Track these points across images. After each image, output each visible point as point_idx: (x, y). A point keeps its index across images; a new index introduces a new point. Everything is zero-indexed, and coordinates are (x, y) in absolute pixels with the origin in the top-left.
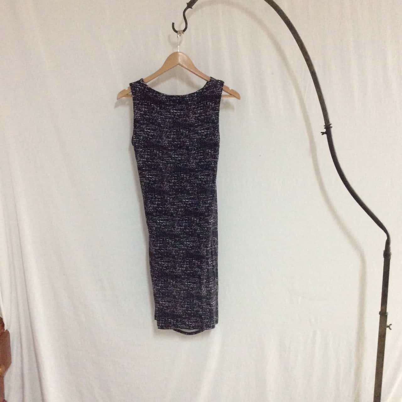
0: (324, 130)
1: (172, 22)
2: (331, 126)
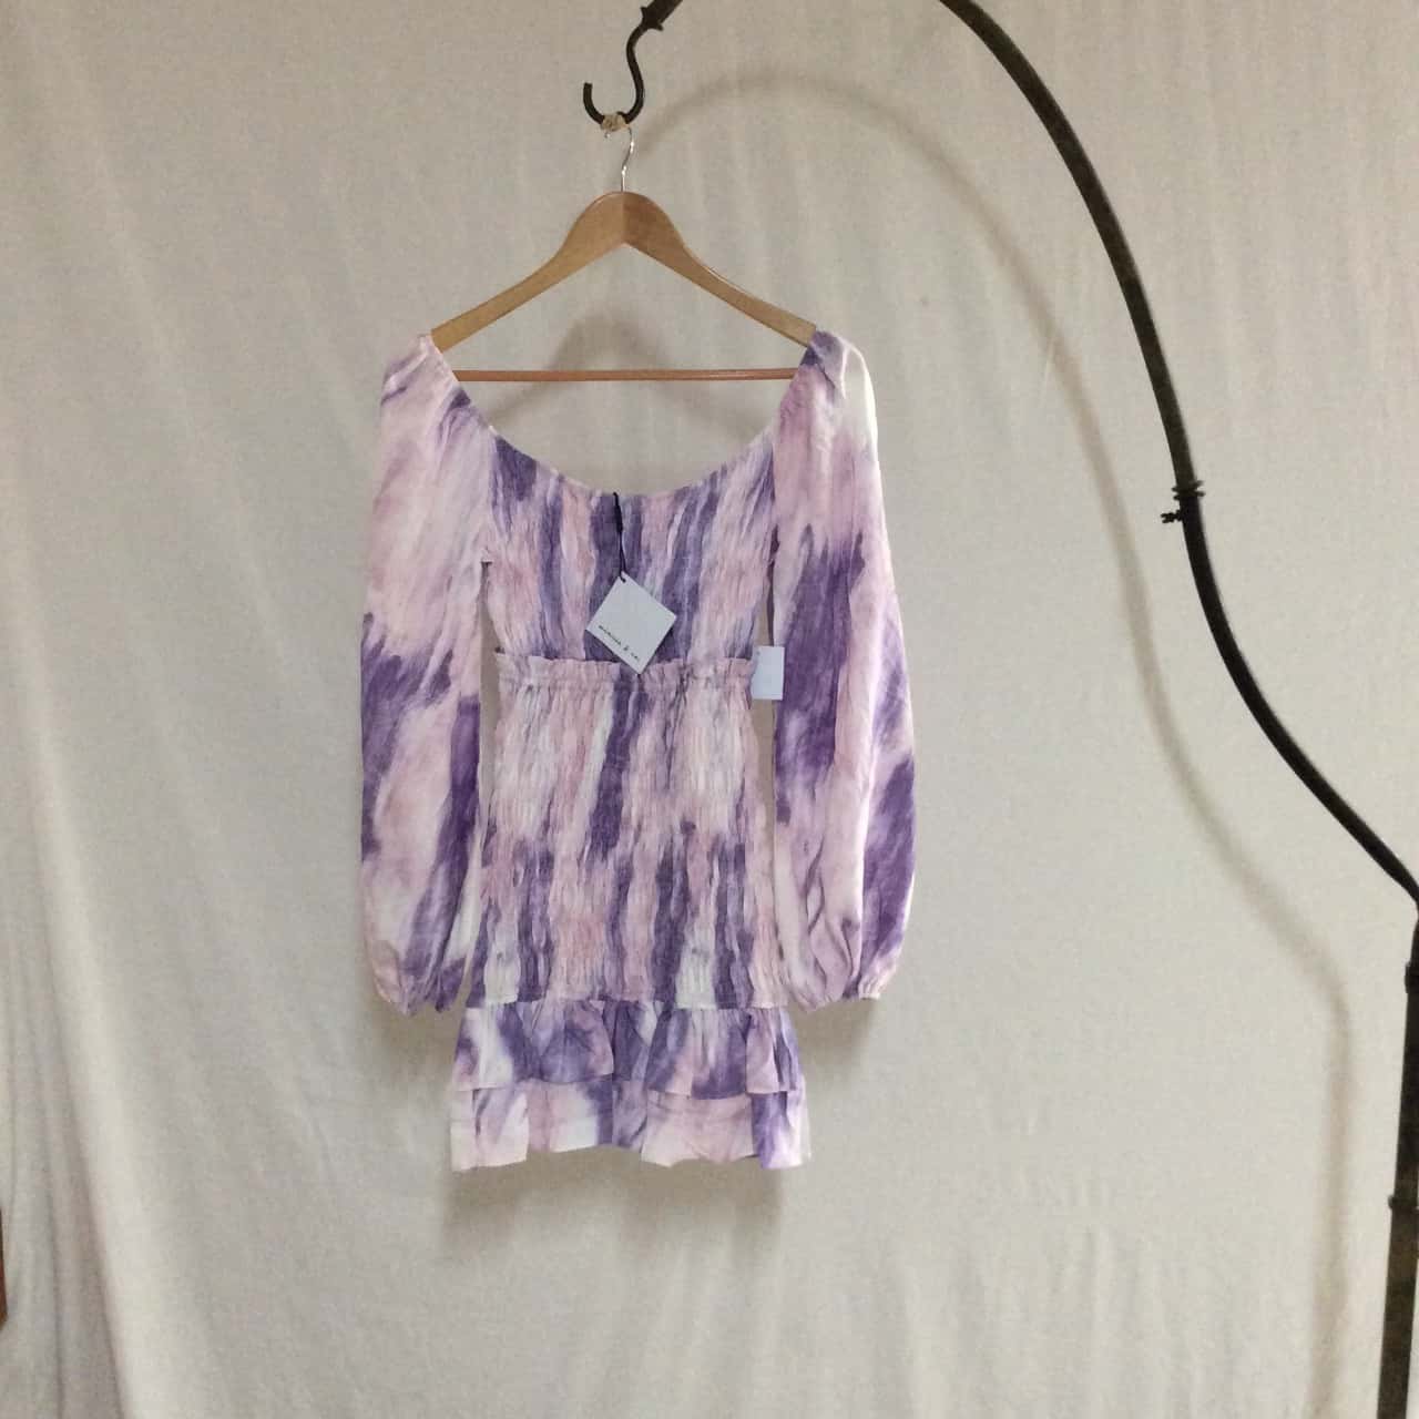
0: (1175, 507)
1: (583, 82)
2: (1199, 489)
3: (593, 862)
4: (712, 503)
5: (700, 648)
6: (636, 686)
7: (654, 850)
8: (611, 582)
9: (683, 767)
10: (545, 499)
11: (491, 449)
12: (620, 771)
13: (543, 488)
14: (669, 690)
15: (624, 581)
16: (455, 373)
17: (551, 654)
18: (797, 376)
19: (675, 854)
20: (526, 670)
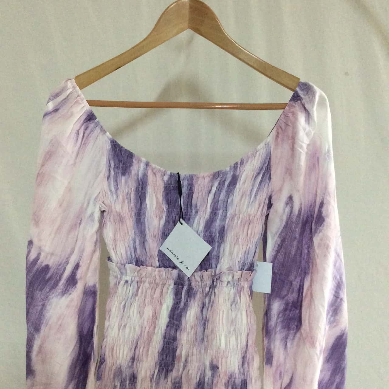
3: (159, 379)
4: (234, 180)
5: (224, 264)
6: (187, 283)
7: (194, 375)
8: (175, 224)
9: (212, 331)
10: (138, 175)
11: (108, 146)
12: (176, 330)
13: (137, 169)
14: (206, 286)
15: (182, 224)
16: (87, 101)
17: (139, 263)
18: (287, 108)
19: (206, 380)
20: (124, 271)
